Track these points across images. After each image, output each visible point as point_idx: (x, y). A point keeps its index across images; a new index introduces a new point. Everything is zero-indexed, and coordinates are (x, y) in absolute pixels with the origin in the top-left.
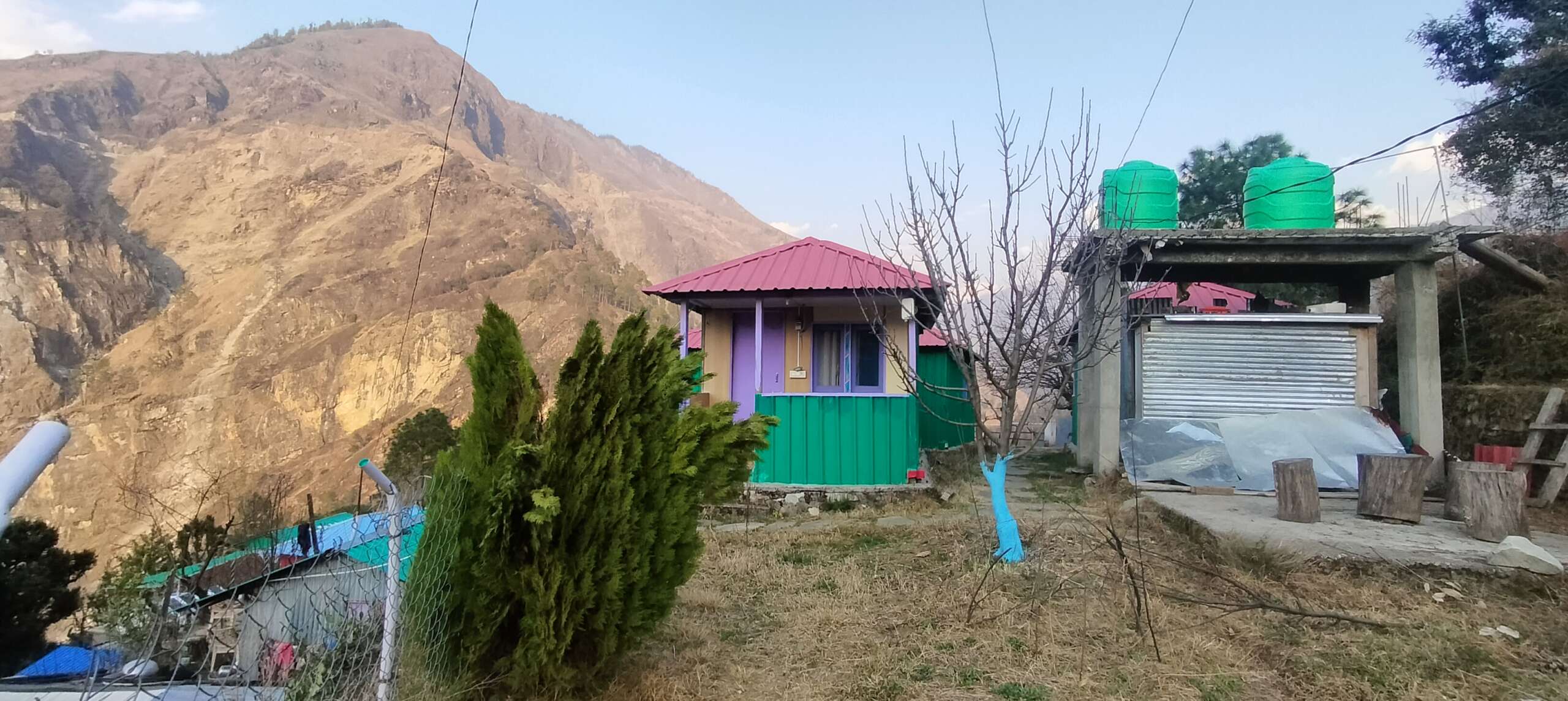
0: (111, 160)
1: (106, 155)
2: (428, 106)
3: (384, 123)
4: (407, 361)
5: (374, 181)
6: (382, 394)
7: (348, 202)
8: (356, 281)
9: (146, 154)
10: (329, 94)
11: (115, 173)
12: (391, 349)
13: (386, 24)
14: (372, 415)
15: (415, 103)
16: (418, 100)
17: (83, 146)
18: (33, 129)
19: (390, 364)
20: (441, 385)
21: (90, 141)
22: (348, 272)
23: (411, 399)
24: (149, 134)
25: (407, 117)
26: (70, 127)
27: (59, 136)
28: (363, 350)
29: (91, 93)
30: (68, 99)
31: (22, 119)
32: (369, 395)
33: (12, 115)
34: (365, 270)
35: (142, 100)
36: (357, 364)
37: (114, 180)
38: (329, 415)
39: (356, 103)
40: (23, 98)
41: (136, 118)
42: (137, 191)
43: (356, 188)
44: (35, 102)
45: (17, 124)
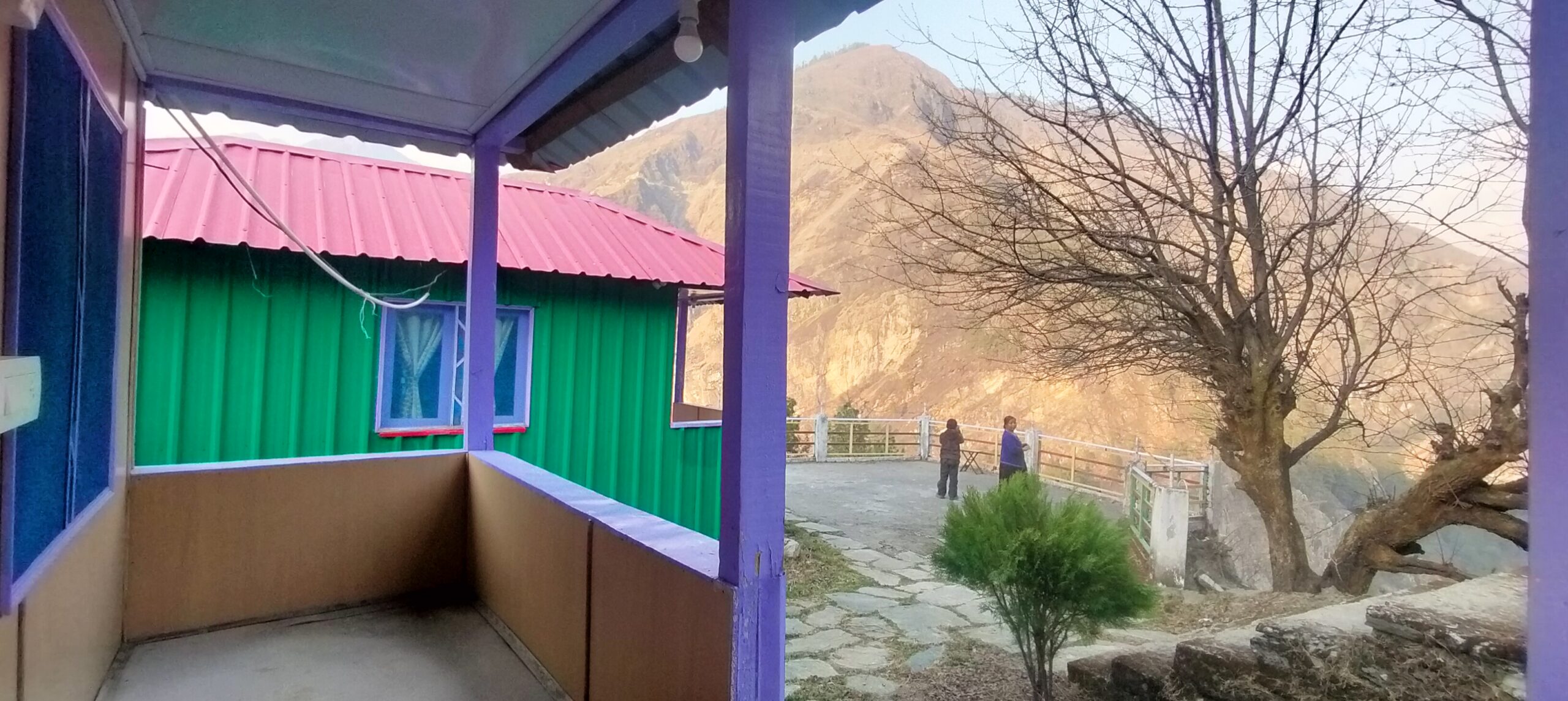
0: (685, 196)
1: (685, 192)
2: (891, 109)
3: (855, 131)
4: (878, 336)
5: (848, 182)
6: (859, 364)
7: (831, 203)
8: (837, 269)
9: (706, 187)
10: (816, 116)
11: (689, 204)
12: (865, 325)
13: (857, 46)
14: (853, 381)
15: (880, 108)
16: (884, 106)
17: (672, 188)
18: (647, 182)
19: (865, 339)
20: (904, 356)
21: (675, 184)
22: (832, 262)
23: (881, 369)
24: (707, 173)
25: (875, 122)
26: (665, 177)
27: (660, 184)
28: (844, 327)
29: (675, 150)
30: (664, 157)
31: (642, 176)
32: (850, 364)
33: (637, 175)
34: (844, 259)
35: (702, 148)
36: (840, 339)
37: (689, 210)
38: (822, 381)
39: (835, 119)
40: (642, 161)
41: (699, 162)
42: (701, 216)
43: (836, 191)
44: (647, 164)
45: (639, 180)
